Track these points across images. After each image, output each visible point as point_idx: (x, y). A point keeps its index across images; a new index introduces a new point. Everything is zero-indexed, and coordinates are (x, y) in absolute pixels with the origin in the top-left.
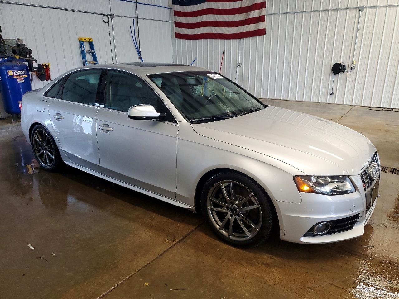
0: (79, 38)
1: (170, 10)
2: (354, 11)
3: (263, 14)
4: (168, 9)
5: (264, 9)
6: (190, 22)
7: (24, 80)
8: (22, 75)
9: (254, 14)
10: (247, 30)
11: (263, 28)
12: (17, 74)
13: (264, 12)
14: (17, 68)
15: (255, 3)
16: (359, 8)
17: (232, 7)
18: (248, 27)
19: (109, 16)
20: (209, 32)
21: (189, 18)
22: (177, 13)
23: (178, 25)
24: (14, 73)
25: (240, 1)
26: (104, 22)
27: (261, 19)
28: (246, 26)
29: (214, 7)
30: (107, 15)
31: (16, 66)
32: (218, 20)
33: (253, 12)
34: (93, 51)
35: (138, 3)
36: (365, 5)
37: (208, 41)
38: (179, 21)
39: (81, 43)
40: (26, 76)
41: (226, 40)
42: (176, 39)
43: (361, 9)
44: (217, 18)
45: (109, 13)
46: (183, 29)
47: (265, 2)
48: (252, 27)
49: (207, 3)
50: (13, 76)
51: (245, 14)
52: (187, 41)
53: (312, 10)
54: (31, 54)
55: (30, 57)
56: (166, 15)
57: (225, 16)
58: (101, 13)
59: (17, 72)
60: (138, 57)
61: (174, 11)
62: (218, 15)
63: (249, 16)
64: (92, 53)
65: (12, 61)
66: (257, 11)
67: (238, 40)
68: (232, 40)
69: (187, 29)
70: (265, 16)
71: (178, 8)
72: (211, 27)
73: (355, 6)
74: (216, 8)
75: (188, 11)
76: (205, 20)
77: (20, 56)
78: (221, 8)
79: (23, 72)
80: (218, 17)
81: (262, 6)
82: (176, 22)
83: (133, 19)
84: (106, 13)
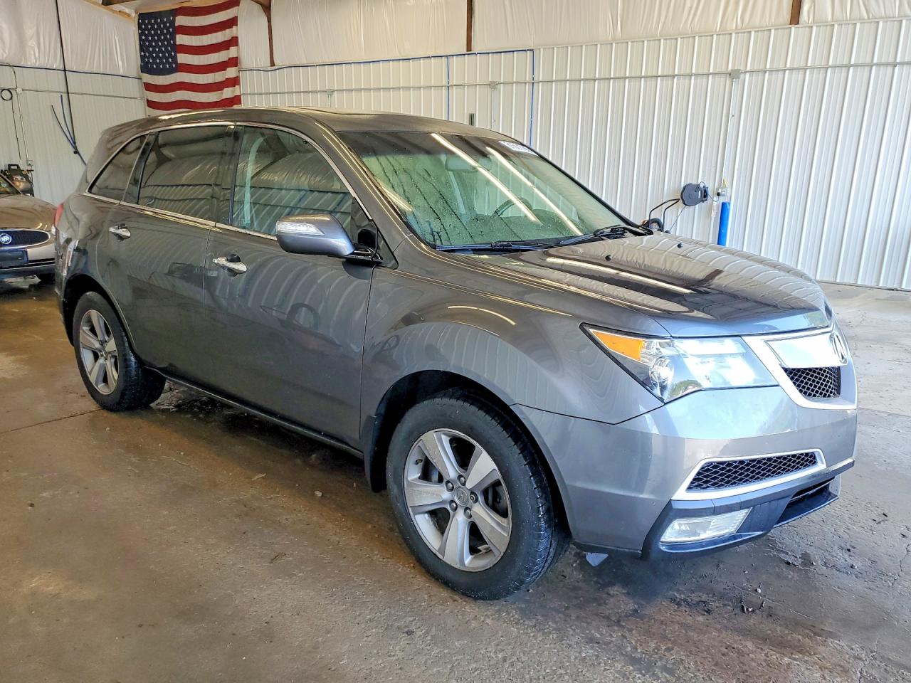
1: (139, 80)
2: (325, 96)
3: (237, 93)
4: (136, 80)
5: (238, 86)
9: (228, 93)
13: (239, 90)
15: (227, 77)
17: (206, 82)
19: (12, 91)
21: (162, 95)
22: (149, 87)
23: (151, 104)
25: (213, 74)
26: (3, 99)
27: (236, 100)
29: (187, 81)
30: (8, 90)
32: (190, 100)
33: (225, 89)
35: (69, 71)
36: (333, 88)
38: (151, 99)
43: (329, 92)
44: (190, 96)
45: (13, 86)
47: (239, 76)
49: (179, 73)
51: (220, 93)
56: (134, 88)
57: (200, 94)
60: (71, 150)
61: (143, 82)
62: (192, 93)
66: (232, 89)
70: (240, 96)
71: (149, 79)
73: (324, 89)
74: (189, 81)
75: (160, 84)
76: (179, 99)
78: (195, 81)
81: (234, 82)
82: (148, 100)
83: (59, 95)
84: (7, 88)
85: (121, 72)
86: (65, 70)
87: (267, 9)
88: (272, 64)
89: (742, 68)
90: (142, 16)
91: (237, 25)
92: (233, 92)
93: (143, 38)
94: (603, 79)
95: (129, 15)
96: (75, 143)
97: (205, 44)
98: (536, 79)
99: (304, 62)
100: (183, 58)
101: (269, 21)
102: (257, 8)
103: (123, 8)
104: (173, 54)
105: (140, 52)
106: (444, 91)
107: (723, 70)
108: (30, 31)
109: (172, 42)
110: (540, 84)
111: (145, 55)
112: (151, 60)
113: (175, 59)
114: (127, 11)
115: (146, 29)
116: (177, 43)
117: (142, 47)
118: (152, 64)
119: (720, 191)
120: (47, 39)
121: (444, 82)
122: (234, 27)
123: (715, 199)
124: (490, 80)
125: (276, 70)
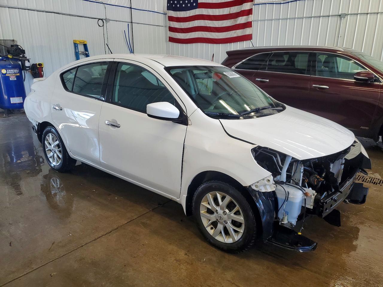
0: (74, 40)
1: (165, 15)
3: (250, 20)
4: (163, 15)
5: (250, 15)
6: (183, 27)
7: (16, 78)
8: (15, 73)
9: (241, 20)
10: (235, 35)
11: (250, 33)
12: (10, 72)
13: (251, 18)
14: (10, 67)
15: (242, 10)
16: (340, 16)
17: (221, 14)
18: (235, 32)
19: (104, 20)
20: (200, 37)
21: (182, 23)
22: (171, 19)
23: (172, 29)
24: (7, 71)
25: (229, 8)
26: (99, 25)
27: (248, 25)
28: (234, 31)
29: (204, 14)
30: (102, 20)
31: (10, 65)
32: (208, 26)
33: (240, 18)
34: (87, 53)
35: (133, 8)
36: (346, 13)
37: (199, 45)
38: (172, 26)
39: (76, 45)
40: (18, 74)
41: (215, 44)
42: (170, 43)
43: (342, 16)
44: (207, 24)
45: (105, 18)
46: (176, 33)
47: (252, 9)
48: (239, 33)
49: (198, 9)
50: (5, 74)
51: (234, 20)
52: (180, 45)
53: (296, 17)
54: (25, 55)
55: (24, 56)
57: (215, 22)
58: (96, 17)
59: (10, 70)
61: (168, 16)
62: (209, 21)
63: (237, 21)
64: (86, 54)
65: (5, 60)
66: (245, 17)
67: (226, 44)
68: (221, 44)
69: (180, 34)
70: (251, 22)
71: (173, 14)
72: (202, 32)
73: (337, 14)
74: (206, 14)
75: (181, 17)
76: (196, 26)
77: (13, 56)
78: (211, 14)
79: (15, 70)
80: (208, 22)
81: (249, 12)
82: (169, 27)
83: (127, 24)
84: (102, 18)
85: (156, 10)
86: (131, 8)
92: (247, 19)
112: (176, 2)
118: (176, 5)
125: (289, 2)
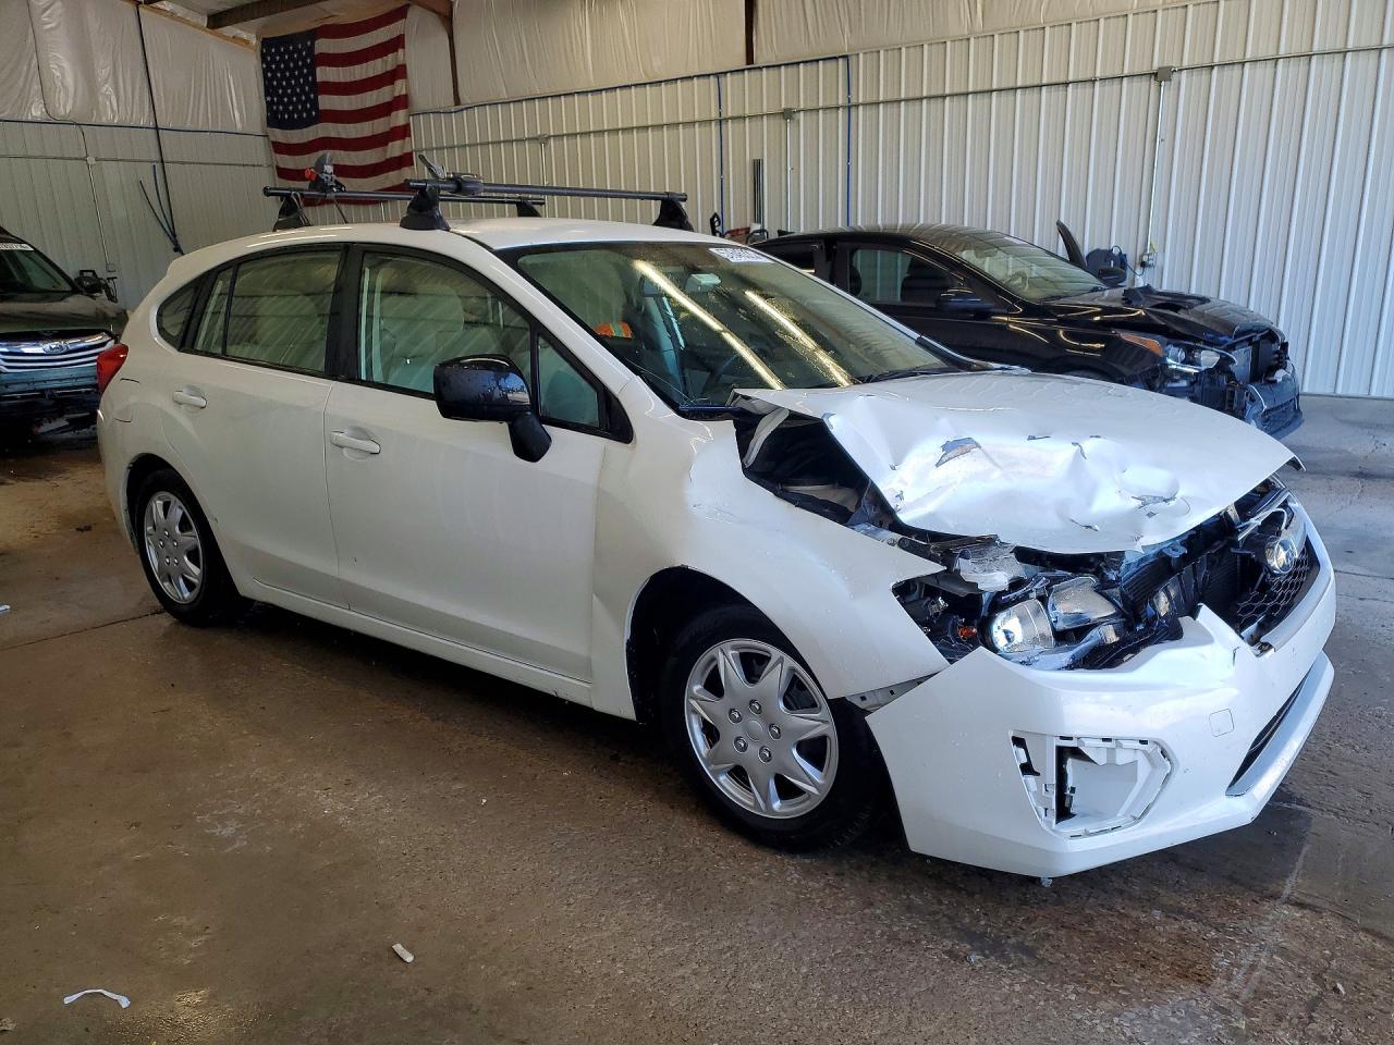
1: (265, 139)
2: (535, 145)
3: (407, 150)
4: (261, 138)
5: (408, 138)
9: (395, 149)
13: (409, 145)
15: (392, 125)
17: (359, 135)
18: (387, 178)
21: (296, 157)
22: (279, 148)
23: (283, 173)
25: (370, 122)
27: (406, 160)
28: (384, 174)
29: (333, 135)
33: (393, 144)
35: (162, 129)
38: (282, 165)
43: (543, 140)
44: (340, 157)
45: (84, 156)
46: (290, 182)
47: (408, 125)
48: (394, 177)
49: (321, 124)
51: (382, 150)
56: (259, 151)
57: (352, 154)
60: (171, 246)
61: (272, 141)
62: (343, 151)
66: (398, 143)
70: (411, 154)
71: (280, 135)
74: (336, 136)
75: (294, 142)
80: (341, 154)
81: (403, 132)
82: (278, 168)
83: (150, 166)
85: (239, 127)
86: (157, 128)
87: (447, 20)
88: (457, 101)
89: (1175, 64)
90: (267, 43)
91: (403, 47)
92: (402, 147)
93: (269, 75)
94: (957, 95)
95: (247, 42)
96: (175, 236)
97: (358, 78)
98: (853, 101)
99: (504, 96)
100: (327, 102)
101: (451, 38)
102: (431, 18)
103: (239, 31)
104: (312, 96)
105: (266, 96)
106: (714, 127)
107: (1146, 69)
108: (103, 72)
109: (310, 79)
110: (861, 108)
111: (272, 100)
112: (281, 108)
113: (315, 103)
114: (244, 36)
115: (273, 61)
116: (318, 80)
117: (269, 90)
118: (282, 113)
119: (1145, 258)
120: (128, 81)
121: (714, 115)
122: (400, 51)
123: (1139, 271)
124: (783, 106)
125: (462, 110)
